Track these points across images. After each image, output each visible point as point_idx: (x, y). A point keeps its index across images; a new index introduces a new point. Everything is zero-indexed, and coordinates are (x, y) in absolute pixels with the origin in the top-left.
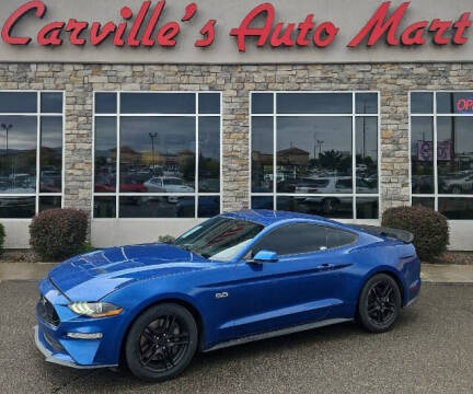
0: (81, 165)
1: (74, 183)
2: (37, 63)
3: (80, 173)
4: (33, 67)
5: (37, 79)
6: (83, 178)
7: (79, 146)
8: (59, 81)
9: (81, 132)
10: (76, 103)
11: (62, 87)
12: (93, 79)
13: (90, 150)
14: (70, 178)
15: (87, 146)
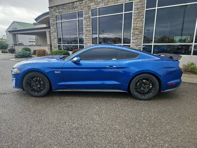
0: (88, 35)
1: (86, 41)
2: (76, 2)
3: (88, 38)
4: (75, 3)
5: (76, 7)
6: (89, 40)
7: (87, 29)
8: (82, 7)
9: (88, 24)
10: (86, 14)
11: (82, 9)
12: (90, 4)
13: (90, 30)
14: (86, 39)
15: (89, 29)
